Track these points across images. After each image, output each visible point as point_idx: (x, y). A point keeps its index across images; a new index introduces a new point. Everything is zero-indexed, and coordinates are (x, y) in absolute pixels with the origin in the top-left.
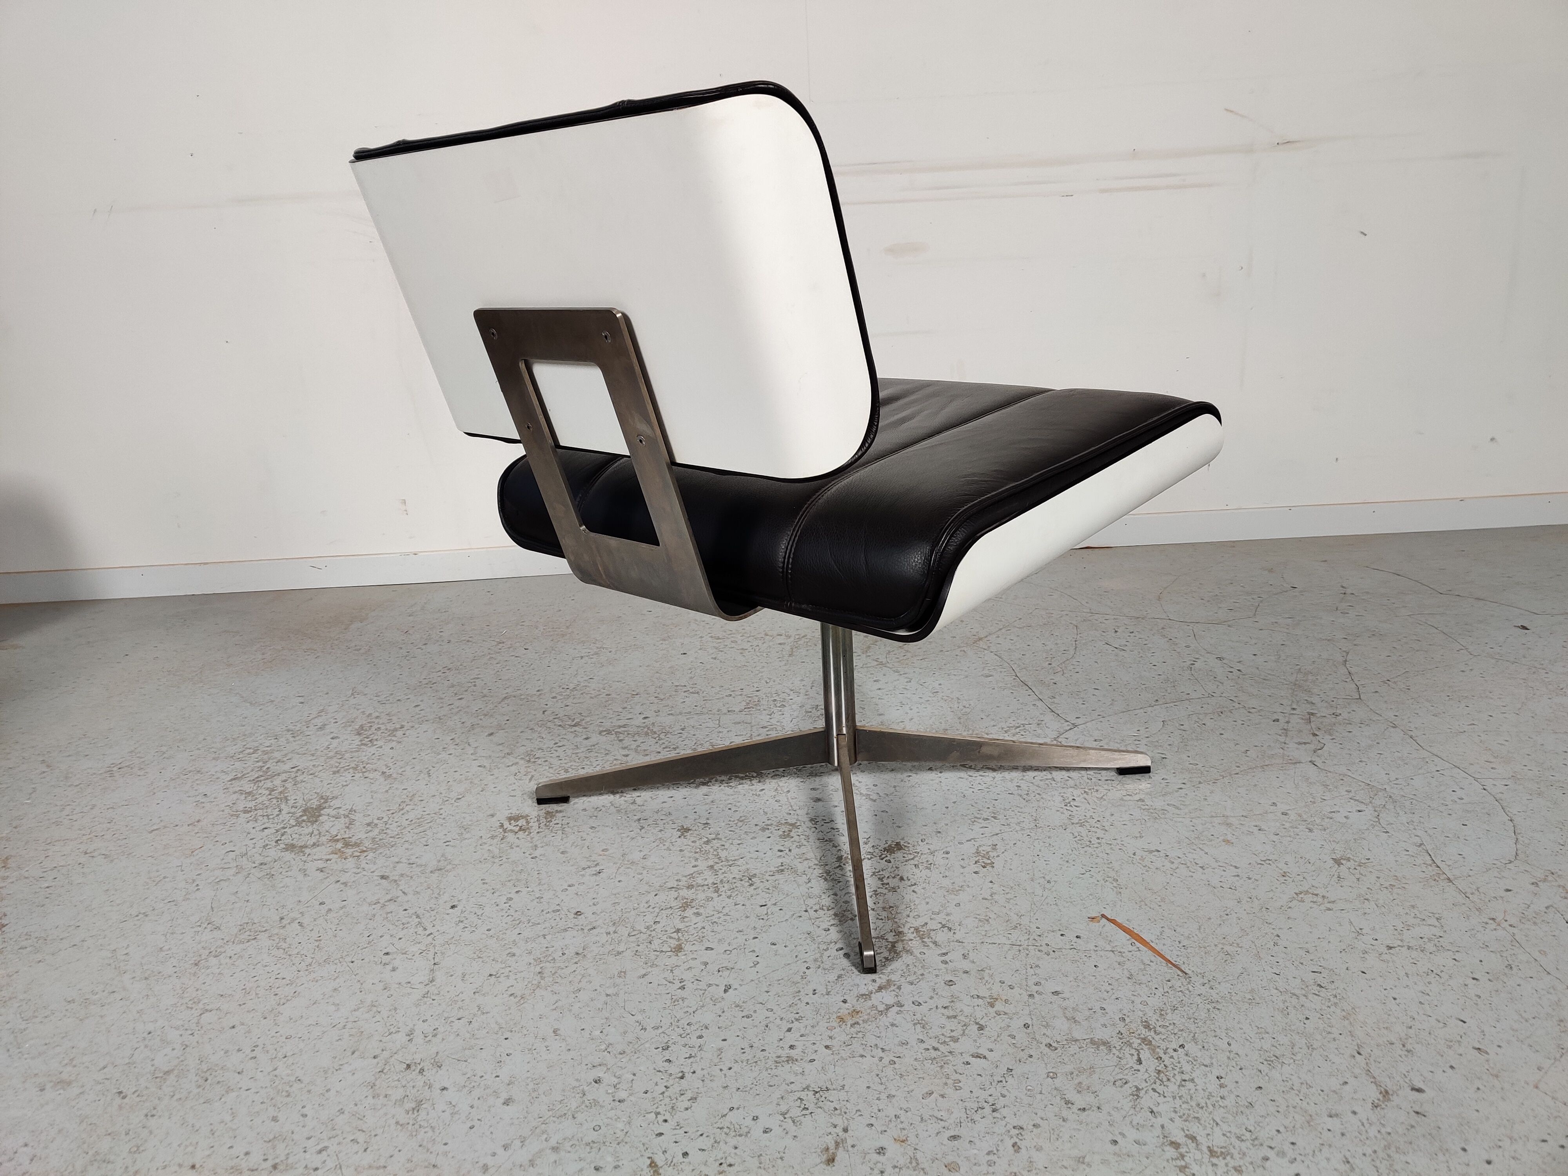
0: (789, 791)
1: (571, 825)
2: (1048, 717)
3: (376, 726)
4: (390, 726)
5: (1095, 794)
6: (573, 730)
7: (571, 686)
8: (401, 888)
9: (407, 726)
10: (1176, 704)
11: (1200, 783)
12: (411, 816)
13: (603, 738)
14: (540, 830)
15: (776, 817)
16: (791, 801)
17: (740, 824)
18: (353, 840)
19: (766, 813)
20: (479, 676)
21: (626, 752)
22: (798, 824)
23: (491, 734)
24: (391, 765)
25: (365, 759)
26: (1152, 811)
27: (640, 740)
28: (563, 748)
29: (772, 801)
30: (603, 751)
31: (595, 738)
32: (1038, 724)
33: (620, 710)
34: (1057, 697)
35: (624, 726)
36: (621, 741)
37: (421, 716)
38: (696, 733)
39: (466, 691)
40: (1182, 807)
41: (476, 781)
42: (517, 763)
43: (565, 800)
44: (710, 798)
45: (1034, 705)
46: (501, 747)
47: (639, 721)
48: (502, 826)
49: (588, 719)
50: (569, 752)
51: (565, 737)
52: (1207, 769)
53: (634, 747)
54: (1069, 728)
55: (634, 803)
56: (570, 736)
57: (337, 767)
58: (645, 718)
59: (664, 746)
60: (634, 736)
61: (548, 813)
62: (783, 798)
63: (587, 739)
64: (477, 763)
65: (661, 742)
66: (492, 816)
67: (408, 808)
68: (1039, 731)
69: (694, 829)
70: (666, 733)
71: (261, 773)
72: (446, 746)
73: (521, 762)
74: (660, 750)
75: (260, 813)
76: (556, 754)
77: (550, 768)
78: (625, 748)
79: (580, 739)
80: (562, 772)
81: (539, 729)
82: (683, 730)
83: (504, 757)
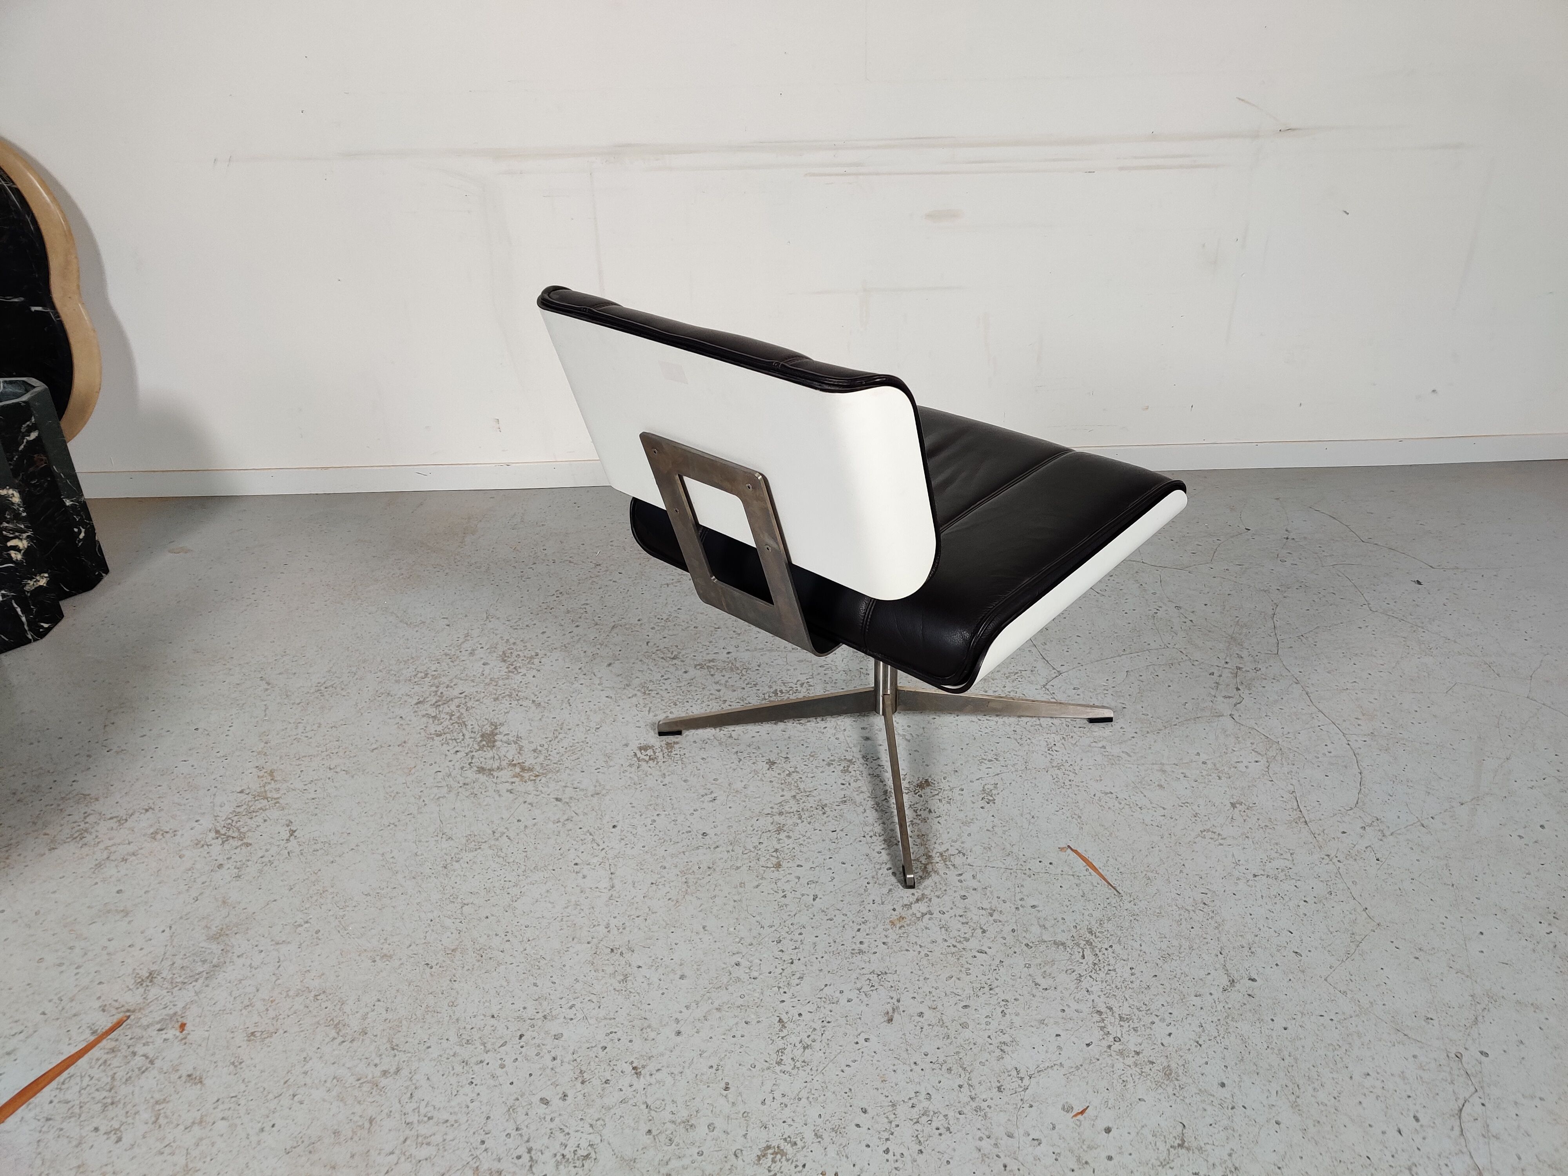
0: (845, 730)
1: (687, 755)
2: (1040, 664)
3: (516, 653)
4: (528, 654)
5: (1070, 740)
6: (673, 663)
7: (665, 617)
8: (573, 809)
9: (541, 653)
10: (1139, 654)
11: (1148, 732)
12: (565, 743)
13: (698, 673)
14: (665, 760)
15: (837, 754)
16: (847, 738)
17: (811, 759)
18: (527, 764)
19: (829, 750)
21: (719, 687)
22: (854, 760)
23: (610, 665)
24: (537, 693)
25: (515, 686)
26: (1110, 757)
27: (727, 675)
28: (669, 681)
29: (833, 738)
30: (700, 685)
31: (692, 672)
32: (1032, 671)
33: (708, 644)
34: (1048, 643)
35: (713, 661)
36: (712, 675)
37: (549, 643)
38: (770, 670)
39: (580, 618)
40: (1132, 754)
41: (607, 711)
42: (636, 695)
43: (679, 733)
44: (787, 735)
45: (1030, 651)
46: (620, 678)
47: (723, 656)
48: (636, 755)
49: (683, 652)
50: (674, 685)
51: (668, 669)
52: (1154, 720)
53: (723, 682)
54: (1055, 675)
55: (731, 737)
56: (672, 669)
57: (495, 694)
58: (729, 653)
59: (746, 682)
60: (721, 671)
61: (667, 744)
62: (840, 735)
63: (686, 672)
64: (604, 694)
65: (744, 678)
66: (627, 745)
67: (560, 736)
68: (1033, 678)
69: (778, 762)
70: (747, 669)
71: (438, 698)
72: (576, 676)
73: (639, 694)
74: (744, 685)
75: (449, 737)
76: (664, 687)
77: (662, 700)
78: (717, 683)
79: (680, 672)
80: (672, 704)
81: (647, 661)
82: (759, 666)
83: (624, 689)
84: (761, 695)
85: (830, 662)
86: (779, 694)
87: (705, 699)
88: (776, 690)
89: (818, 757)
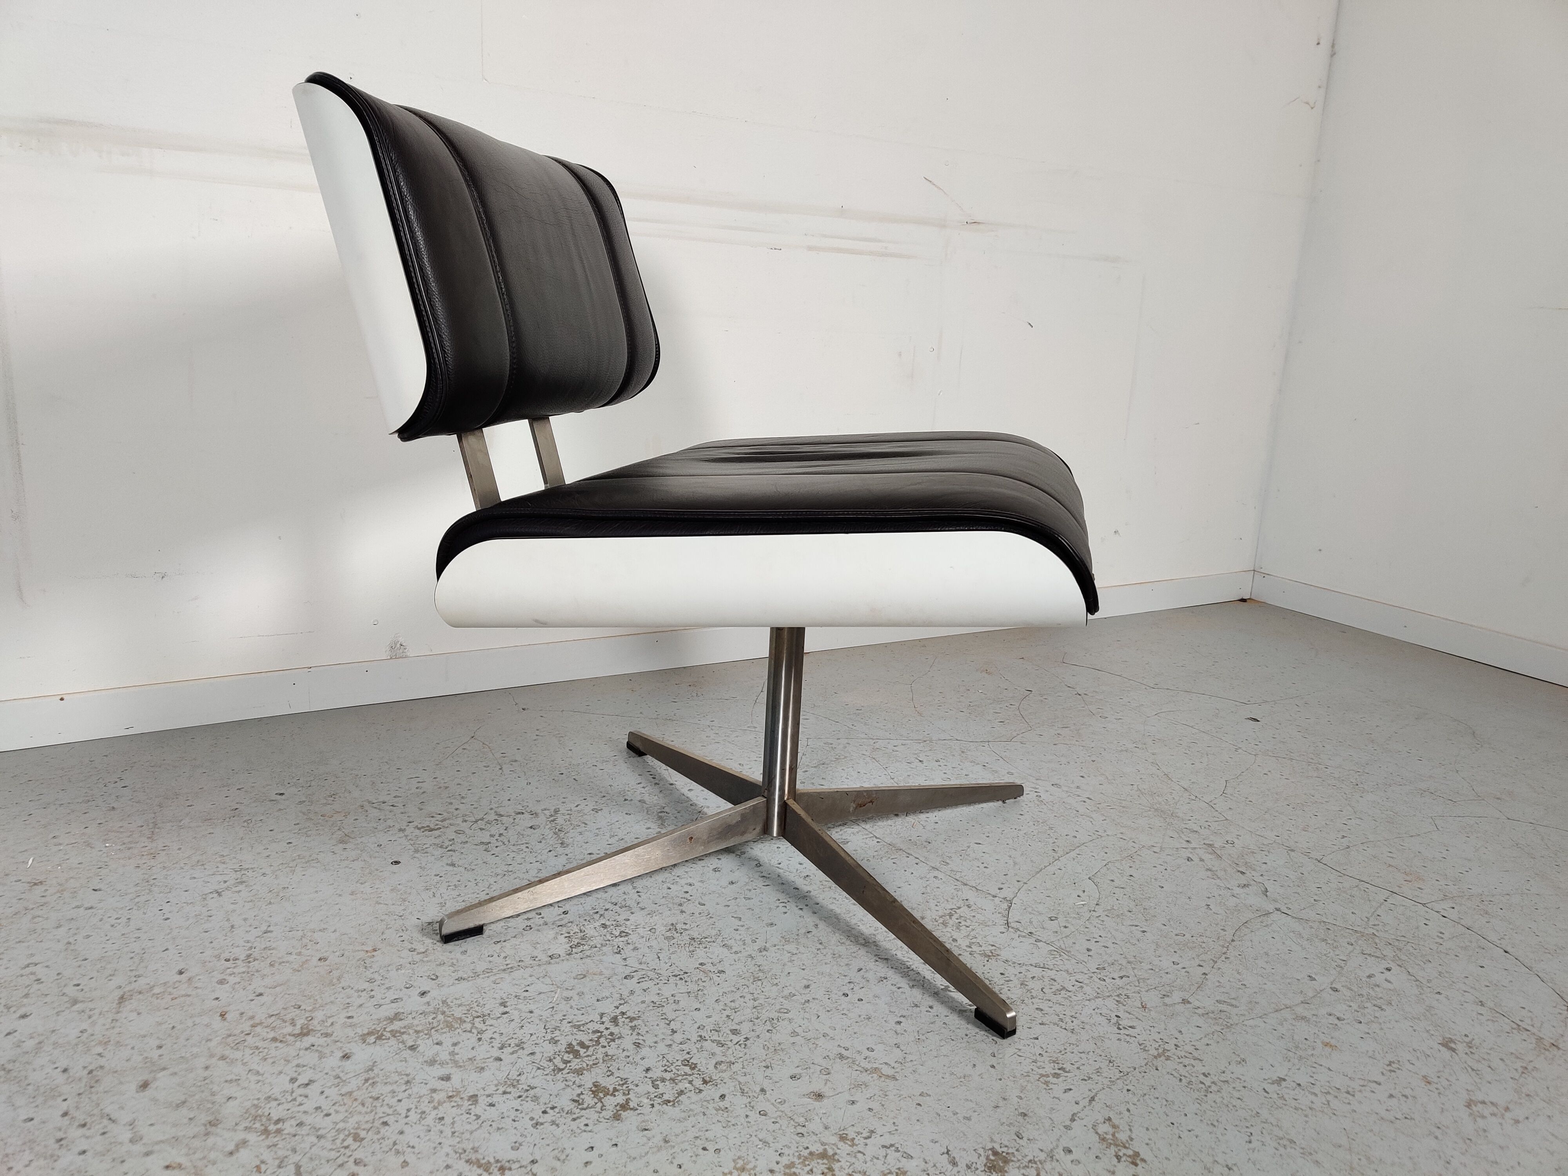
13: (379, 1051)
19: (766, 1143)
20: (35, 960)
21: (443, 1072)
23: (145, 1085)
27: (447, 1039)
30: (395, 1077)
31: (363, 1054)
33: (366, 985)
35: (397, 1017)
36: (413, 1048)
39: (26, 996)
42: (244, 1142)
49: (319, 1015)
50: (333, 1093)
51: (300, 1061)
53: (444, 1056)
54: (1001, 905)
56: (310, 1058)
58: (423, 994)
60: (429, 1035)
63: (346, 1057)
65: (485, 1036)
68: (977, 917)
70: (483, 1017)
72: (60, 1135)
73: (252, 1137)
74: (496, 1053)
76: (309, 1105)
77: (319, 1137)
78: (432, 1062)
79: (333, 1061)
80: (350, 1141)
81: (238, 1055)
82: (504, 1004)
83: (207, 1134)
84: (545, 1063)
85: (637, 966)
86: (582, 1051)
87: (425, 1106)
88: (570, 1045)
89: (755, 1167)
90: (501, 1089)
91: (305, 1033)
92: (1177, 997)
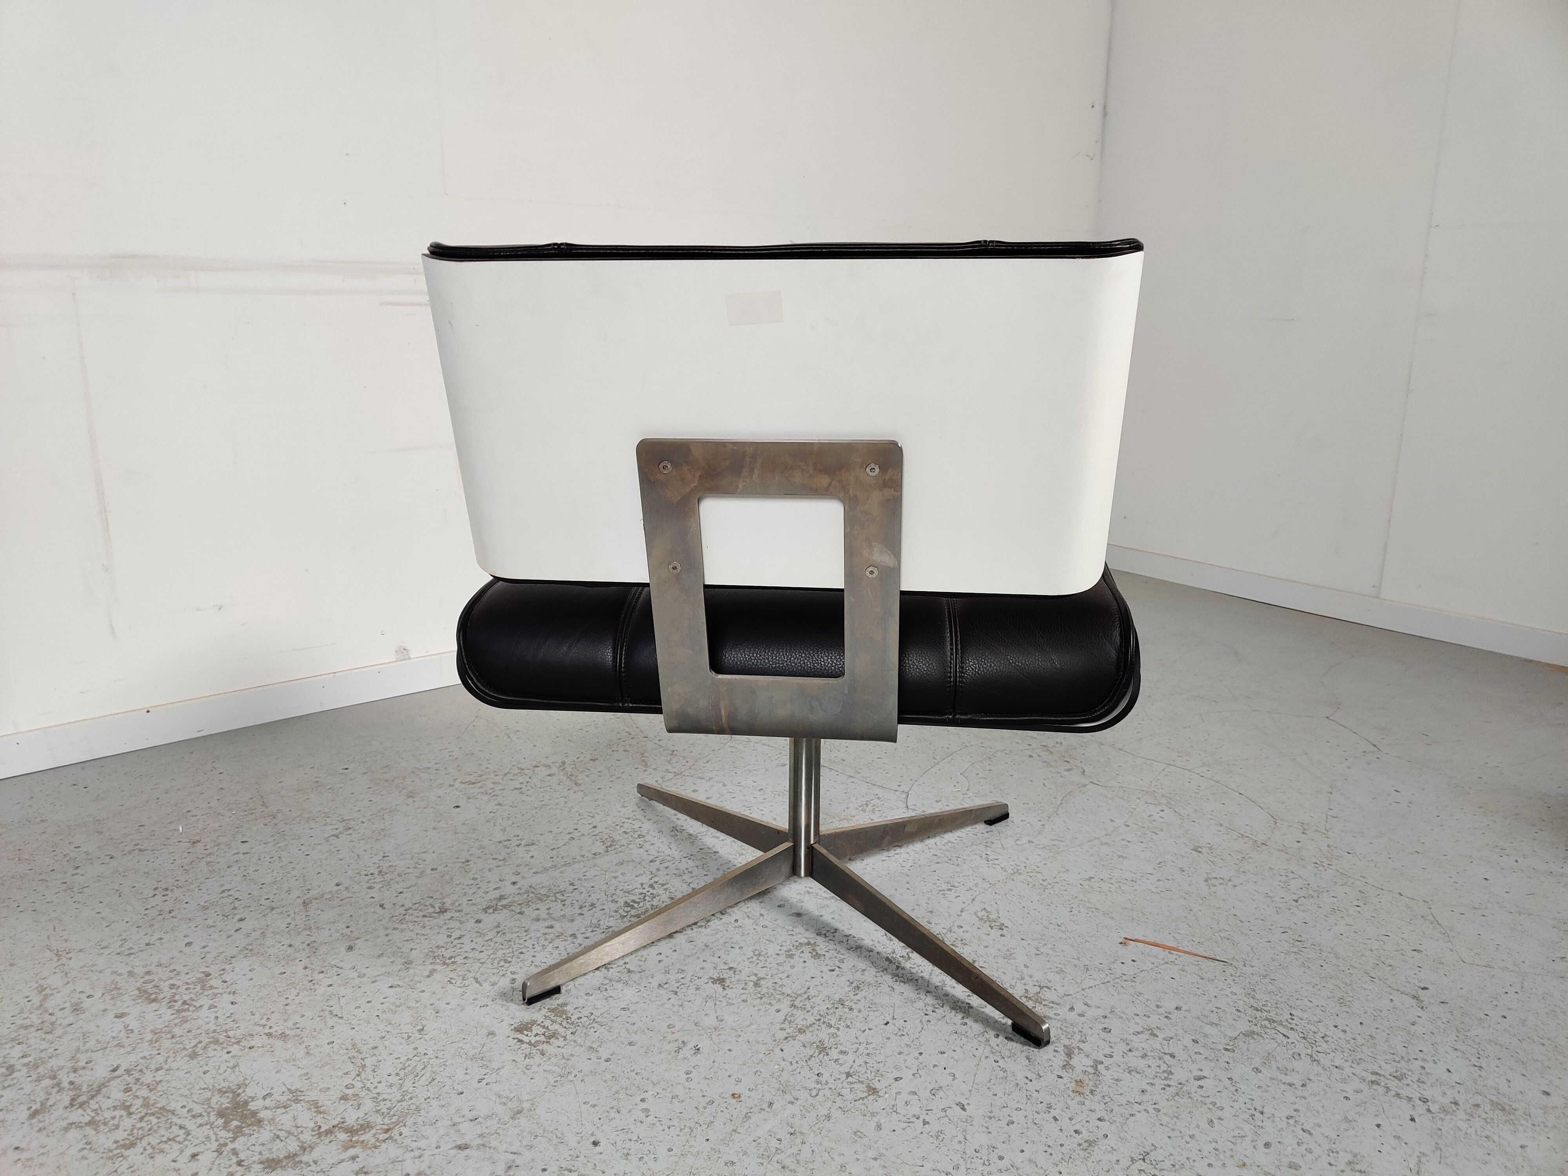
0: (762, 916)
1: (596, 1014)
2: (878, 791)
3: (165, 984)
4: (187, 978)
5: (994, 846)
6: (447, 918)
7: (373, 871)
8: (502, 1148)
9: (213, 971)
10: (949, 760)
11: (1047, 818)
12: (388, 1069)
13: (499, 917)
14: (571, 1031)
15: (785, 941)
16: (776, 922)
17: (762, 958)
18: (351, 1122)
19: (771, 941)
21: (547, 924)
22: (812, 942)
23: (350, 949)
24: (263, 1022)
25: (212, 1026)
26: (1048, 848)
27: (543, 907)
28: (466, 939)
29: (759, 928)
30: (516, 929)
31: (489, 919)
32: (878, 799)
33: (472, 882)
35: (501, 898)
36: (521, 913)
37: (214, 954)
39: (234, 909)
41: (413, 1004)
42: (434, 970)
43: (557, 991)
44: (699, 943)
46: (385, 960)
47: (511, 888)
48: (520, 1041)
49: (448, 901)
50: (479, 941)
51: (449, 926)
53: (544, 915)
54: (904, 796)
55: (631, 971)
56: (454, 924)
57: (185, 1049)
58: (513, 883)
59: (578, 906)
60: (529, 905)
61: (553, 1011)
62: (764, 922)
63: (478, 922)
64: (382, 985)
65: (567, 903)
66: (492, 1034)
67: (369, 1062)
69: (726, 977)
70: (561, 893)
71: (71, 1093)
72: (309, 979)
73: (438, 967)
75: (153, 1140)
76: (467, 948)
77: (482, 963)
78: (537, 919)
79: (471, 924)
80: (502, 963)
81: (404, 926)
82: (572, 884)
83: (407, 969)
84: (614, 913)
85: (656, 854)
86: (636, 905)
89: (766, 954)
90: (590, 930)
91: (443, 911)
92: (1025, 840)
